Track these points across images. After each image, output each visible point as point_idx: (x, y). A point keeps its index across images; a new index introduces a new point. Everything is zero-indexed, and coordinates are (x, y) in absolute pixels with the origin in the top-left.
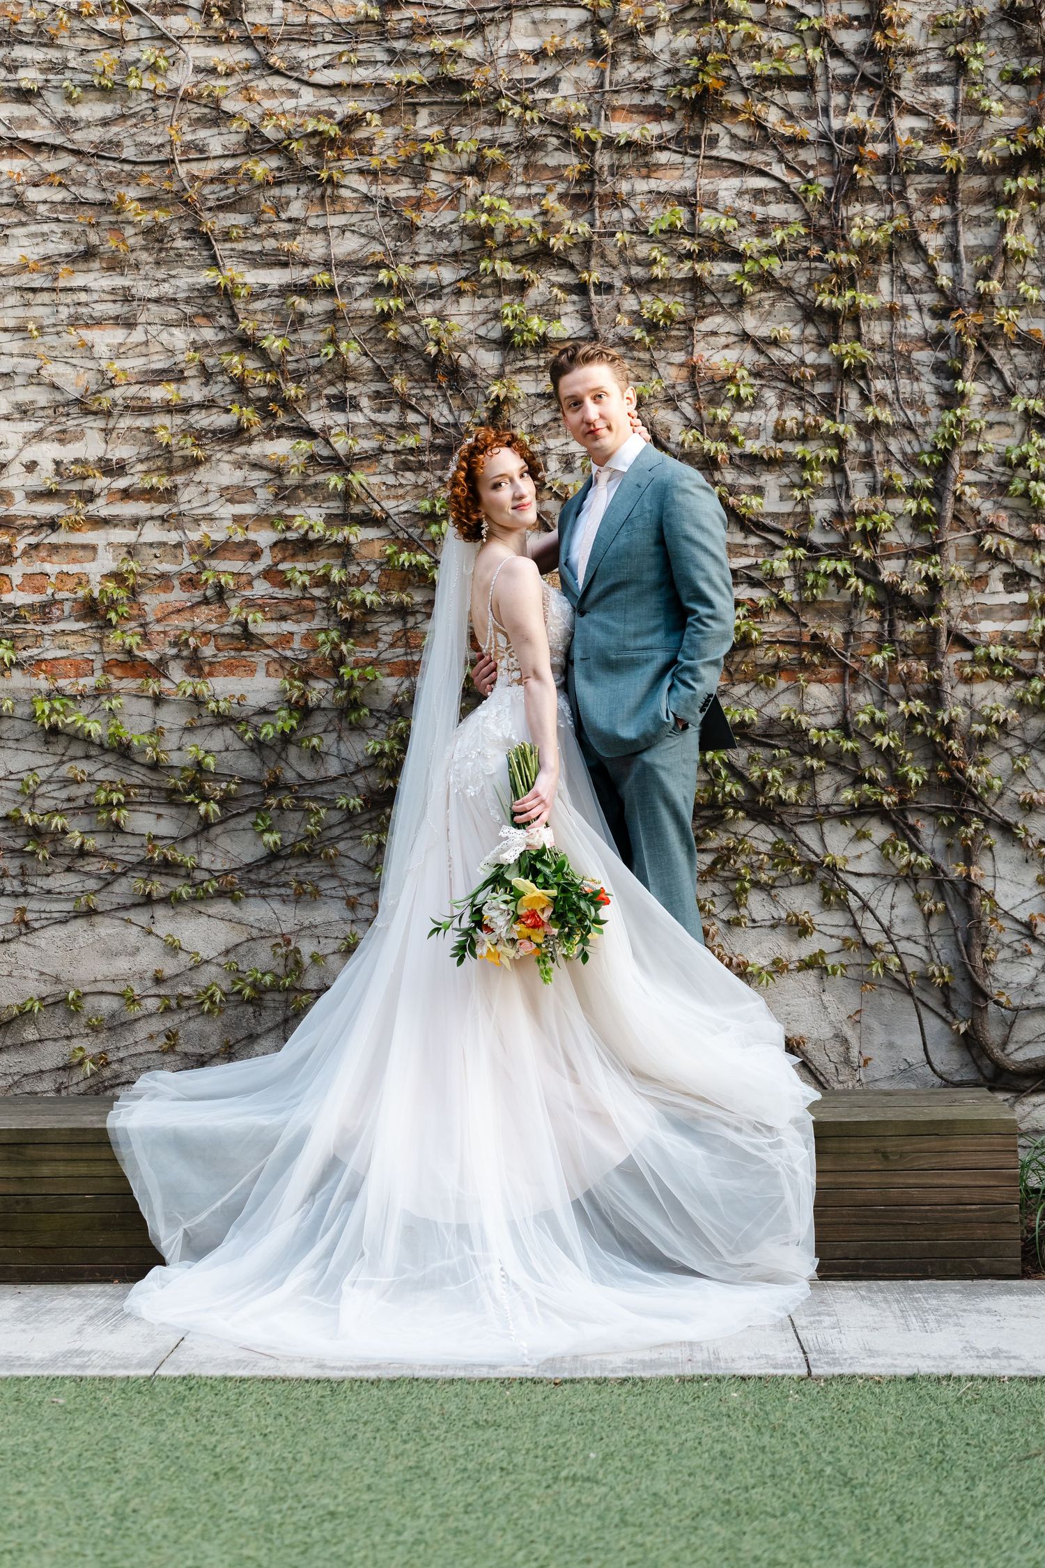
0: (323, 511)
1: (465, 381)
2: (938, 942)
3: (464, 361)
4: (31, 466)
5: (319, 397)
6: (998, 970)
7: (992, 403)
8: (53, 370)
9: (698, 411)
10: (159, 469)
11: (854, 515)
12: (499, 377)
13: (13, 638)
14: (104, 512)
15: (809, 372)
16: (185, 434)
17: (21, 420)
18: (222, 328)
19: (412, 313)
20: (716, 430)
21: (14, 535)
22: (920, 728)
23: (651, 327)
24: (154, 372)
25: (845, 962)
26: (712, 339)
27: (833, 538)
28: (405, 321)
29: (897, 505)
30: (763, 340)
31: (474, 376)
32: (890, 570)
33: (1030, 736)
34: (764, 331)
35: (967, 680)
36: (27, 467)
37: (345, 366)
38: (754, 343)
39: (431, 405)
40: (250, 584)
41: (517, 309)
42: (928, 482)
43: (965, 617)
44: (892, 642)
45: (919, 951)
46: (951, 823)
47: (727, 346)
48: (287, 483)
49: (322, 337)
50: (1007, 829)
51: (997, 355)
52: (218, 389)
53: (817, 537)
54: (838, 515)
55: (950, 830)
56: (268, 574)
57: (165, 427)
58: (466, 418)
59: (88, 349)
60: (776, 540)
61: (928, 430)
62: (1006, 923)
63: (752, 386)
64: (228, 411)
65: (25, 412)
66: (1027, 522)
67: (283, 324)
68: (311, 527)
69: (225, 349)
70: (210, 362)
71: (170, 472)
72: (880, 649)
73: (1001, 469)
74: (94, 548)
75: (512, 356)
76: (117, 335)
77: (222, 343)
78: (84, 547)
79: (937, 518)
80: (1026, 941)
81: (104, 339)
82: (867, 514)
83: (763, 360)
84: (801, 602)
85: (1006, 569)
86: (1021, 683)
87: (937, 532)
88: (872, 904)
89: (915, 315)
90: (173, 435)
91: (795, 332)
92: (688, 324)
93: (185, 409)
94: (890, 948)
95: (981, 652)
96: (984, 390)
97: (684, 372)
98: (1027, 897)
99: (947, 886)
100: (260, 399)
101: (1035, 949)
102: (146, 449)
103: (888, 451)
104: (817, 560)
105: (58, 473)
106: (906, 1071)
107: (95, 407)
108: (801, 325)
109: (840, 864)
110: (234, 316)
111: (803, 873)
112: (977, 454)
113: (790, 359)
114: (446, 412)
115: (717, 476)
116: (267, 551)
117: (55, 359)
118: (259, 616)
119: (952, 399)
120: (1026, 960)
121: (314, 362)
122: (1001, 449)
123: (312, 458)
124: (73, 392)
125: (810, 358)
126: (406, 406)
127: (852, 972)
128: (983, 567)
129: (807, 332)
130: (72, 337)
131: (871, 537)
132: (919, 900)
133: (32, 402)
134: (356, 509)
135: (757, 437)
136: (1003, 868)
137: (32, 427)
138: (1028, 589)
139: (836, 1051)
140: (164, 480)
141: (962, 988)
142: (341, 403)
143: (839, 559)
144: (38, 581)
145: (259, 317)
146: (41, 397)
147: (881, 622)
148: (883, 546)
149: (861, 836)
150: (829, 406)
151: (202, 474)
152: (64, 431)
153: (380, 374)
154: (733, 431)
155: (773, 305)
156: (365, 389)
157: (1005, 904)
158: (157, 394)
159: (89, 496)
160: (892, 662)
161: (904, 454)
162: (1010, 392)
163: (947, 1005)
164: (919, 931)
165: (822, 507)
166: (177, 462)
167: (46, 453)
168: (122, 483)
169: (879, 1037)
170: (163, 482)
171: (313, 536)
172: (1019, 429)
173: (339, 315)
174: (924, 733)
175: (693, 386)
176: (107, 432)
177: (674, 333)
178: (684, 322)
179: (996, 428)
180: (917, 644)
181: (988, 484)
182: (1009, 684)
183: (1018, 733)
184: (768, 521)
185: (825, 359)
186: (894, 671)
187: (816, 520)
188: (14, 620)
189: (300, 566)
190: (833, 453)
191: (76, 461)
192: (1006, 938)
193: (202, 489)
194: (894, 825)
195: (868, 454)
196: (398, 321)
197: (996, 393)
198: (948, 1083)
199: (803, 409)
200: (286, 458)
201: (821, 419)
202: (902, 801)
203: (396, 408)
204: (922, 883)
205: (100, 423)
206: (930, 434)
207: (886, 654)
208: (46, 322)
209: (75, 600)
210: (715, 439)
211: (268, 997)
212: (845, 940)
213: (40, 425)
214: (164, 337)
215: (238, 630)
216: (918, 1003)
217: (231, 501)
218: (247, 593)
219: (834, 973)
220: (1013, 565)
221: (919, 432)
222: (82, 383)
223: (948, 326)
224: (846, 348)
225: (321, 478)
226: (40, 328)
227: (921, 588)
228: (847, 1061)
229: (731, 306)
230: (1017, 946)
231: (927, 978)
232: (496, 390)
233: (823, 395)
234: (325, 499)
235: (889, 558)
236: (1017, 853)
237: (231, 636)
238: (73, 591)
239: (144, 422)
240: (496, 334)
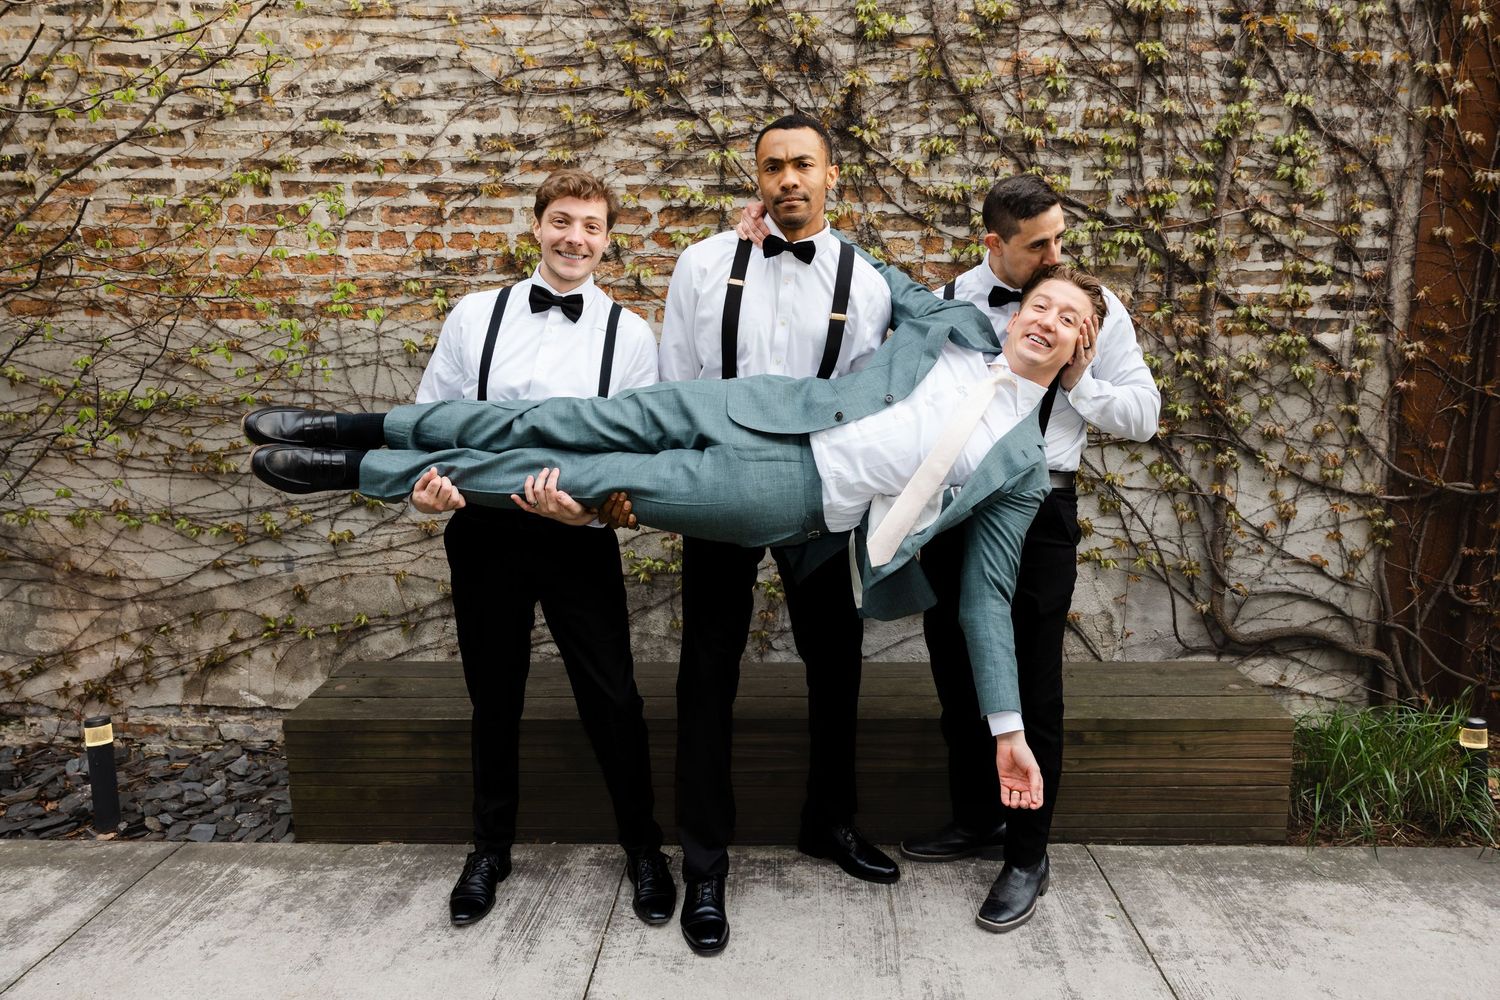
0: (703, 183)
1: (823, 71)
2: (1188, 541)
3: (823, 53)
4: (455, 140)
5: (699, 82)
6: (1233, 563)
7: (1266, 98)
8: (469, 54)
9: (1020, 101)
10: (564, 144)
11: (1145, 193)
12: (853, 67)
13: (446, 287)
14: (518, 181)
15: (1115, 67)
16: (584, 113)
17: (446, 99)
18: (616, 20)
19: (777, 9)
20: (1034, 118)
21: (443, 200)
22: (1188, 373)
23: (985, 24)
24: (557, 58)
25: (1113, 556)
26: (1033, 38)
27: (1126, 213)
28: (774, 15)
29: (1181, 185)
30: (1077, 39)
31: (830, 66)
32: (1173, 240)
33: (1275, 379)
34: (1079, 31)
35: (1228, 334)
36: (451, 140)
37: (722, 56)
38: (1070, 42)
39: (795, 91)
40: (641, 244)
41: (871, 7)
42: (1209, 166)
43: (1229, 281)
44: (1169, 301)
45: (1173, 548)
46: (1208, 450)
47: (1046, 44)
48: (672, 158)
49: (701, 29)
50: (1250, 454)
51: (1273, 56)
52: (614, 74)
53: (1113, 212)
54: (1132, 193)
55: (1203, 454)
56: (656, 236)
57: (568, 107)
58: (823, 103)
59: (498, 36)
60: (1079, 213)
61: (1210, 121)
62: (1244, 528)
63: (1066, 79)
64: (621, 94)
65: (449, 92)
66: (1287, 201)
67: (668, 16)
68: (693, 196)
69: (618, 39)
70: (606, 50)
71: (574, 146)
72: (1159, 308)
73: (1268, 156)
74: (510, 212)
75: (863, 48)
76: (524, 25)
77: (616, 33)
78: (502, 211)
79: (1215, 197)
80: (1257, 543)
81: (515, 28)
82: (1157, 193)
83: (1077, 57)
84: (1096, 267)
85: (1265, 241)
86: (1270, 337)
87: (1214, 209)
88: (1139, 511)
89: (1207, 18)
90: (575, 115)
91: (1105, 32)
92: (1014, 23)
93: (585, 92)
94: (1151, 545)
95: (1242, 310)
96: (1260, 87)
97: (1009, 66)
98: (1261, 508)
99: (1199, 498)
100: (648, 84)
101: (1265, 548)
102: (552, 127)
103: (1177, 139)
104: (1115, 230)
105: (478, 146)
106: (1155, 642)
107: (507, 88)
108: (1110, 26)
109: (1118, 481)
110: (626, 9)
111: (1086, 487)
112: (1250, 141)
113: (1099, 56)
114: (806, 98)
115: (1033, 158)
116: (655, 217)
117: (472, 45)
118: (649, 271)
119: (1236, 94)
120: (1256, 557)
121: (696, 52)
122: (1270, 139)
123: (694, 136)
124: (490, 75)
125: (1116, 56)
126: (773, 91)
127: (1121, 565)
128: (1247, 239)
129: (1115, 32)
130: (486, 26)
131: (1158, 213)
132: (1175, 509)
133: (454, 83)
134: (731, 181)
135: (1068, 125)
136: (1244, 485)
137: (454, 105)
138: (1283, 259)
139: (1102, 623)
140: (568, 153)
141: (1204, 577)
142: (718, 89)
143: (1132, 231)
144: (465, 239)
145: (648, 10)
146: (462, 79)
147: (1161, 285)
148: (1166, 220)
149: (1137, 459)
150: (1132, 98)
151: (602, 149)
152: (483, 110)
153: (752, 63)
154: (1049, 119)
155: (1087, 8)
156: (738, 77)
157: (1244, 514)
158: (561, 78)
159: (506, 167)
160: (1169, 318)
161: (1190, 141)
162: (1283, 89)
163: (1191, 590)
164: (1174, 534)
165: (1119, 186)
166: (579, 138)
167: (468, 128)
168: (533, 156)
169: (1136, 613)
170: (569, 156)
171: (693, 204)
172: (1287, 121)
173: (716, 10)
174: (1191, 378)
175: (1017, 79)
176: (518, 110)
177: (1003, 31)
178: (1011, 21)
179: (1268, 120)
180: (1188, 303)
181: (1257, 169)
182: (1261, 336)
183: (1265, 377)
184: (1072, 197)
185: (1130, 56)
186: (1170, 325)
187: (1113, 196)
188: (447, 272)
189: (683, 229)
190: (1131, 140)
191: (493, 136)
192: (1242, 541)
193: (600, 162)
194: (1161, 449)
195: (1160, 141)
196: (767, 17)
197: (1271, 90)
198: (1189, 651)
199: (1107, 101)
200: (671, 135)
201: (1124, 110)
202: (1171, 432)
203: (764, 93)
204: (1179, 496)
205: (513, 103)
206: (1212, 125)
207: (1166, 310)
208: (464, 11)
209: (496, 256)
210: (1032, 126)
211: (659, 578)
212: (1116, 539)
213: (462, 104)
214: (566, 27)
215: (632, 283)
216: (1172, 590)
217: (625, 173)
218: (639, 252)
219: (1107, 566)
220: (1272, 238)
221: (1204, 122)
222: (497, 67)
223: (1235, 30)
224: (1151, 46)
225: (701, 154)
226: (458, 17)
227: (1199, 257)
228: (1111, 632)
229: (1052, 7)
230: (1249, 545)
231: (1178, 569)
232: (850, 78)
233: (1125, 89)
234: (704, 173)
235: (1170, 230)
236: (1258, 474)
237: (626, 288)
238: (494, 248)
239: (551, 103)
240: (849, 27)
